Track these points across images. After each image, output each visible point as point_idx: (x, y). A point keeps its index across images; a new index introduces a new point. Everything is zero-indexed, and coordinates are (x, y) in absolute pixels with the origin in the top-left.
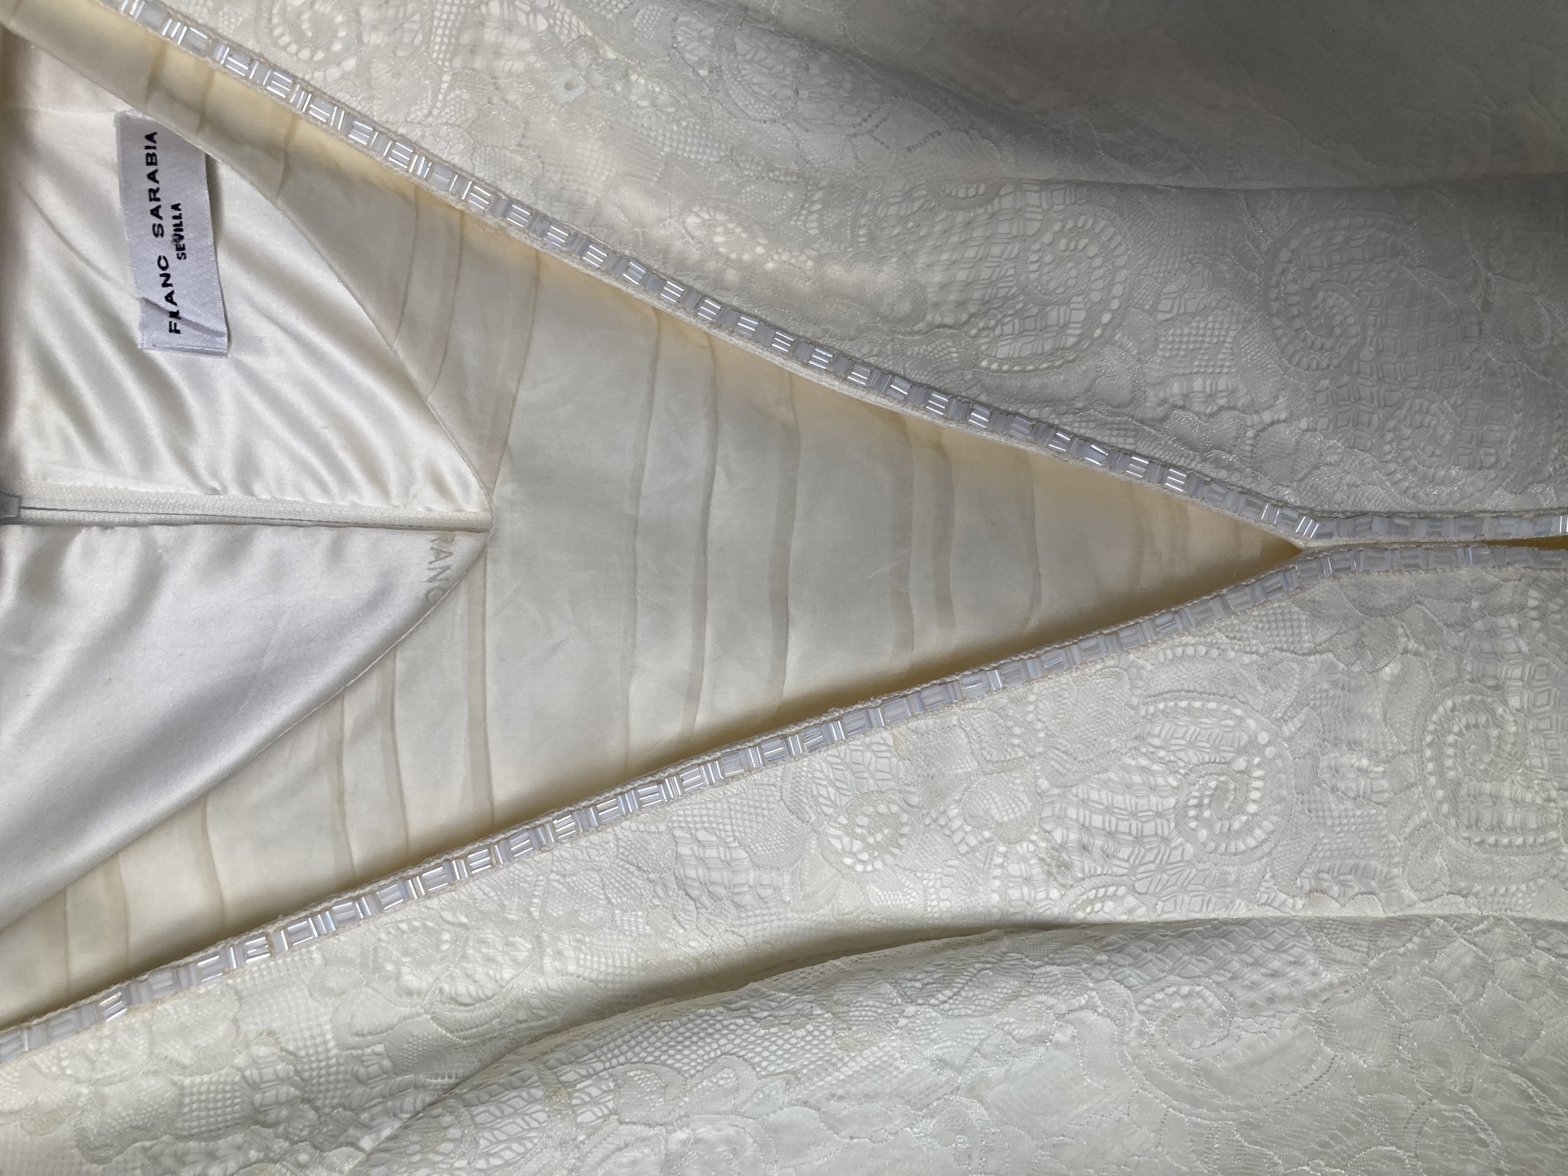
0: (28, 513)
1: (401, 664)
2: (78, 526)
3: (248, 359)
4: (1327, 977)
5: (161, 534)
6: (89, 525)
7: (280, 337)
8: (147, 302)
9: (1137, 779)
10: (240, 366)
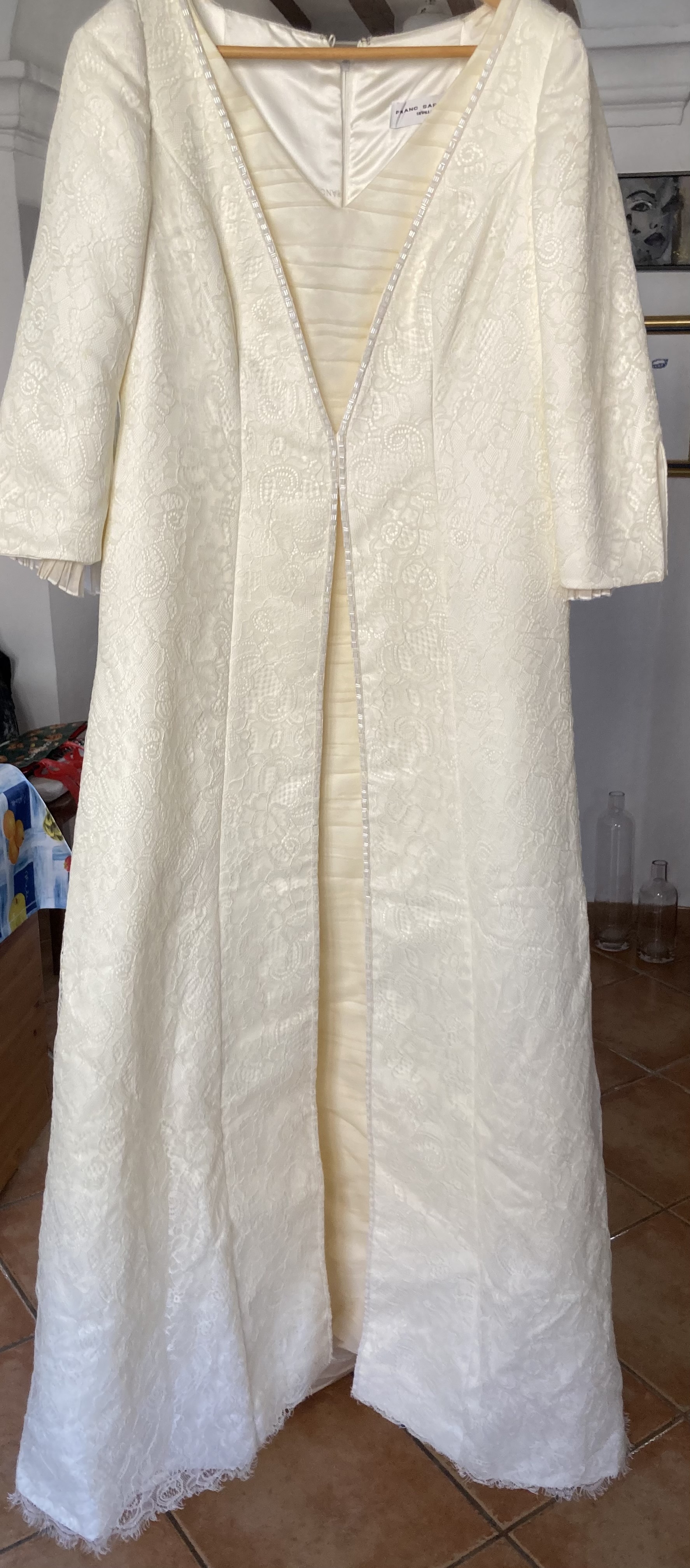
0: (344, 74)
1: (303, 184)
2: (341, 88)
3: (389, 134)
4: (227, 433)
5: (339, 112)
6: (341, 92)
7: (397, 143)
8: (405, 104)
9: (276, 385)
10: (388, 131)
